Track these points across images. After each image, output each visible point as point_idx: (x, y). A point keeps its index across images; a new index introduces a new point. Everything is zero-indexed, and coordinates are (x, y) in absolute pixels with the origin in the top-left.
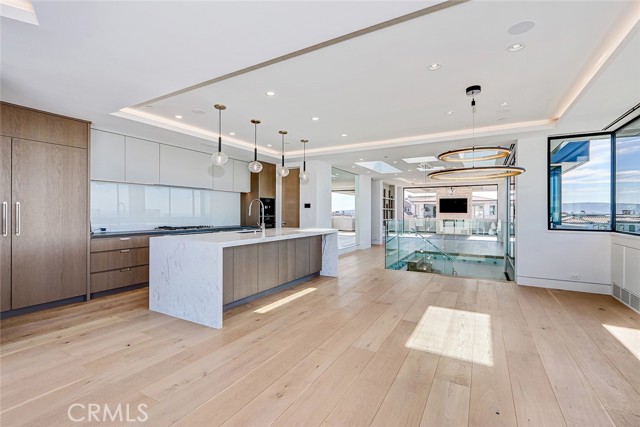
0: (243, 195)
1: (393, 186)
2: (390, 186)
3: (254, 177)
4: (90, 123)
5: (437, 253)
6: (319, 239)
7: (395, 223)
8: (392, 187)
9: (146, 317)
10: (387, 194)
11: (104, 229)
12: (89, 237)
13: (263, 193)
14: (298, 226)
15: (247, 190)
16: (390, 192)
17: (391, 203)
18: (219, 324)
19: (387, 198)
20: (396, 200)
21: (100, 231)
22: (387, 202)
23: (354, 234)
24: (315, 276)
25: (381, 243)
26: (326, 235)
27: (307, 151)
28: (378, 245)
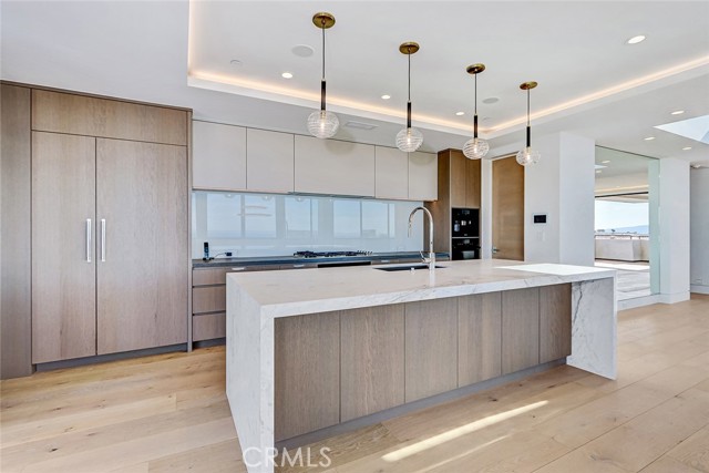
0: (427, 205)
4: (191, 111)
11: (229, 254)
12: (190, 266)
13: (457, 200)
14: (521, 257)
15: (433, 196)
21: (225, 256)
23: (647, 267)
26: (580, 283)
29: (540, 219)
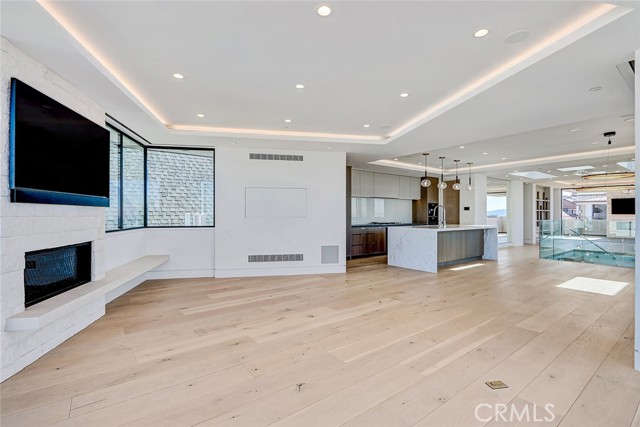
0: (414, 201)
1: (549, 188)
2: (545, 188)
3: (424, 190)
5: (599, 252)
6: (482, 232)
7: (551, 223)
8: (547, 189)
9: (386, 267)
10: (541, 196)
13: (430, 200)
14: (458, 224)
15: (418, 198)
16: (545, 193)
17: (546, 205)
18: (436, 271)
19: (541, 200)
20: (552, 201)
22: (541, 204)
24: (479, 258)
25: (534, 242)
26: (487, 230)
27: (459, 170)
28: (531, 244)
29: (467, 209)
